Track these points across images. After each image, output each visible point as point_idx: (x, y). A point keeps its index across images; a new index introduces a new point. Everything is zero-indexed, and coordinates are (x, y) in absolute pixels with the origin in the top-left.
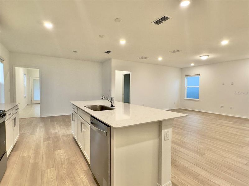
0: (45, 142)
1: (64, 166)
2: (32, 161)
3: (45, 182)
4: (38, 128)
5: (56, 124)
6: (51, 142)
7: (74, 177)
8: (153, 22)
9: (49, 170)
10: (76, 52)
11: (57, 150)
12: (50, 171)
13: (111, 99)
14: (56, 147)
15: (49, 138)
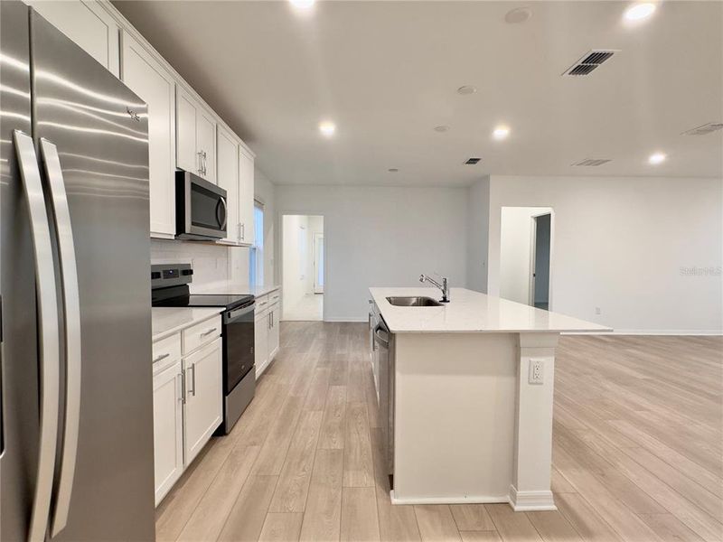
0: (318, 369)
1: (338, 413)
2: (291, 393)
3: (303, 427)
4: (315, 341)
5: (348, 339)
6: (329, 370)
7: (350, 433)
8: (569, 72)
9: (313, 412)
10: (396, 170)
11: (336, 385)
12: (314, 414)
13: (442, 284)
14: (335, 380)
15: (329, 362)
